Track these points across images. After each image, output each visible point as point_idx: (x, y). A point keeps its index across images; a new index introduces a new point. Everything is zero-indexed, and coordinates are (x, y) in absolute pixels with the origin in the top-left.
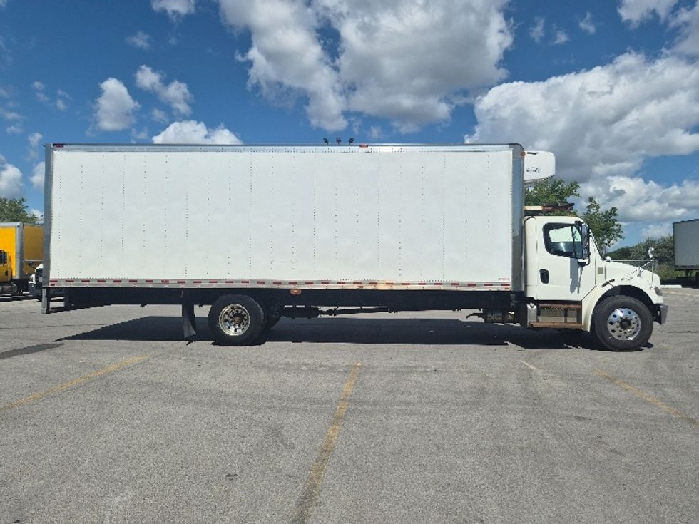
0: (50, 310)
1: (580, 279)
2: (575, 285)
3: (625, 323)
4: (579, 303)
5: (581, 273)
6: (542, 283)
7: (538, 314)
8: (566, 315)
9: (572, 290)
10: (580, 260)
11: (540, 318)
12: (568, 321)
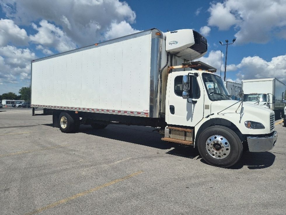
0: (34, 115)
1: (193, 112)
2: (190, 116)
3: (217, 146)
4: (193, 128)
5: (194, 108)
6: (171, 114)
7: (170, 133)
8: (185, 135)
9: (188, 119)
10: (194, 100)
11: (171, 135)
12: (187, 140)
